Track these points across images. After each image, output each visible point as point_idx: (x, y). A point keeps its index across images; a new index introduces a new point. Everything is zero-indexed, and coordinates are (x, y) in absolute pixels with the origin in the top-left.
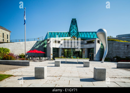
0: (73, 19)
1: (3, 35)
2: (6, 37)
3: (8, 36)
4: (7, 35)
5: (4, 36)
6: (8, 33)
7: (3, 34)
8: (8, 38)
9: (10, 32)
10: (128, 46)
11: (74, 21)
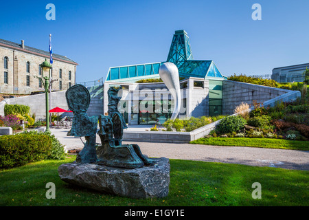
0: (176, 32)
1: (61, 72)
2: (65, 76)
3: (70, 74)
4: (68, 73)
5: (62, 75)
6: (71, 68)
7: (61, 70)
8: (70, 79)
9: (76, 64)
10: (253, 92)
11: (179, 36)
